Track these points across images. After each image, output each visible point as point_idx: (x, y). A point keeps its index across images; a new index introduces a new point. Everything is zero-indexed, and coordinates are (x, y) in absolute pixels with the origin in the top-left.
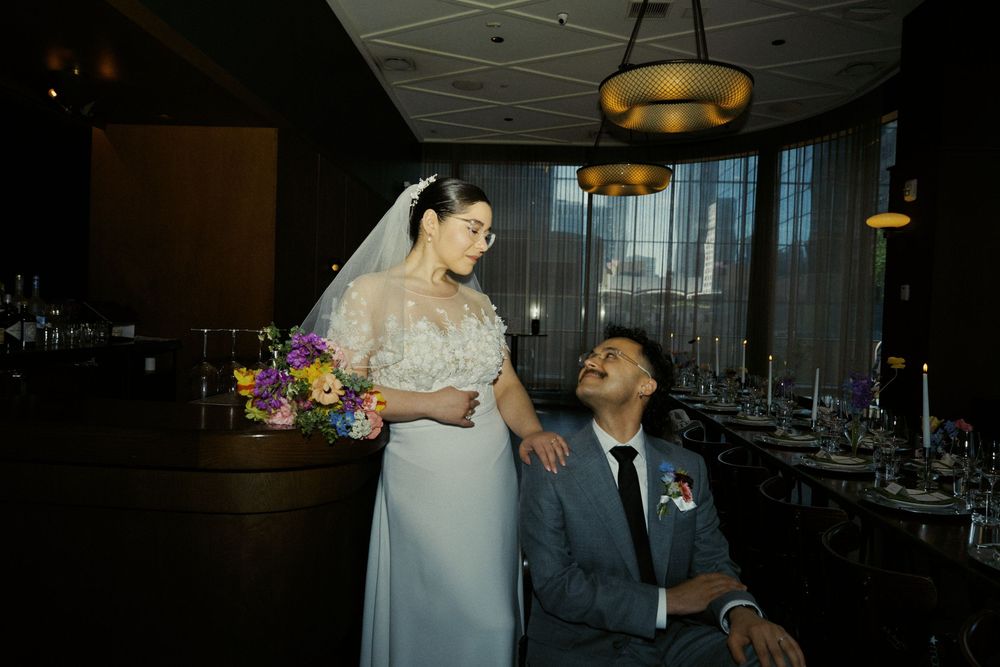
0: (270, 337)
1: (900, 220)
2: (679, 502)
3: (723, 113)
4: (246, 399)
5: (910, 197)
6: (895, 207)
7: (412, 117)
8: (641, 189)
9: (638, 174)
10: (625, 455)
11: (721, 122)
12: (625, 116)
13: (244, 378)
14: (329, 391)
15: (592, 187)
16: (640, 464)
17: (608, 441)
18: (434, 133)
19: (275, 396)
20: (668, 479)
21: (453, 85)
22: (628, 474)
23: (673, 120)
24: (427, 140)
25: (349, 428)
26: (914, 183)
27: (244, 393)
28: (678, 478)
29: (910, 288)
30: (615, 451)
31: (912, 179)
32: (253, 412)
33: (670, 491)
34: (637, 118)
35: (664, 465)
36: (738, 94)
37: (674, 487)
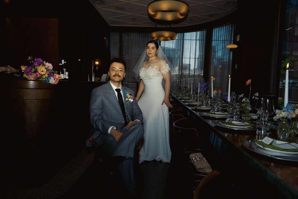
0: (30, 59)
1: (235, 46)
2: (130, 99)
3: (181, 15)
4: (23, 73)
5: (238, 40)
6: (235, 43)
7: (106, 18)
8: (169, 39)
9: (167, 34)
10: (118, 90)
11: (182, 17)
12: (155, 15)
13: (23, 68)
14: (43, 71)
15: (155, 38)
16: (121, 92)
17: (114, 87)
18: (113, 23)
19: (31, 72)
20: (128, 95)
21: (116, 8)
22: (119, 94)
23: (169, 17)
24: (111, 25)
25: (49, 81)
26: (239, 36)
27: (23, 71)
28: (130, 94)
29: (237, 65)
30: (116, 90)
31: (239, 34)
32: (25, 75)
33: (128, 97)
34: (159, 16)
35: (126, 92)
36: (184, 9)
37: (129, 96)
